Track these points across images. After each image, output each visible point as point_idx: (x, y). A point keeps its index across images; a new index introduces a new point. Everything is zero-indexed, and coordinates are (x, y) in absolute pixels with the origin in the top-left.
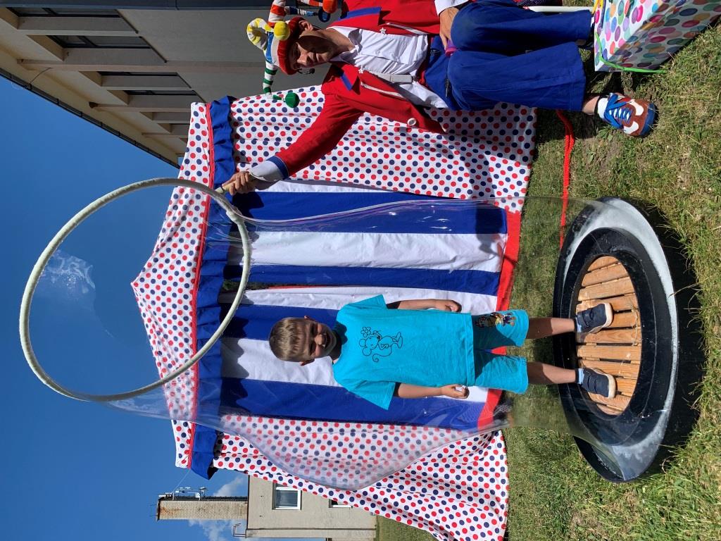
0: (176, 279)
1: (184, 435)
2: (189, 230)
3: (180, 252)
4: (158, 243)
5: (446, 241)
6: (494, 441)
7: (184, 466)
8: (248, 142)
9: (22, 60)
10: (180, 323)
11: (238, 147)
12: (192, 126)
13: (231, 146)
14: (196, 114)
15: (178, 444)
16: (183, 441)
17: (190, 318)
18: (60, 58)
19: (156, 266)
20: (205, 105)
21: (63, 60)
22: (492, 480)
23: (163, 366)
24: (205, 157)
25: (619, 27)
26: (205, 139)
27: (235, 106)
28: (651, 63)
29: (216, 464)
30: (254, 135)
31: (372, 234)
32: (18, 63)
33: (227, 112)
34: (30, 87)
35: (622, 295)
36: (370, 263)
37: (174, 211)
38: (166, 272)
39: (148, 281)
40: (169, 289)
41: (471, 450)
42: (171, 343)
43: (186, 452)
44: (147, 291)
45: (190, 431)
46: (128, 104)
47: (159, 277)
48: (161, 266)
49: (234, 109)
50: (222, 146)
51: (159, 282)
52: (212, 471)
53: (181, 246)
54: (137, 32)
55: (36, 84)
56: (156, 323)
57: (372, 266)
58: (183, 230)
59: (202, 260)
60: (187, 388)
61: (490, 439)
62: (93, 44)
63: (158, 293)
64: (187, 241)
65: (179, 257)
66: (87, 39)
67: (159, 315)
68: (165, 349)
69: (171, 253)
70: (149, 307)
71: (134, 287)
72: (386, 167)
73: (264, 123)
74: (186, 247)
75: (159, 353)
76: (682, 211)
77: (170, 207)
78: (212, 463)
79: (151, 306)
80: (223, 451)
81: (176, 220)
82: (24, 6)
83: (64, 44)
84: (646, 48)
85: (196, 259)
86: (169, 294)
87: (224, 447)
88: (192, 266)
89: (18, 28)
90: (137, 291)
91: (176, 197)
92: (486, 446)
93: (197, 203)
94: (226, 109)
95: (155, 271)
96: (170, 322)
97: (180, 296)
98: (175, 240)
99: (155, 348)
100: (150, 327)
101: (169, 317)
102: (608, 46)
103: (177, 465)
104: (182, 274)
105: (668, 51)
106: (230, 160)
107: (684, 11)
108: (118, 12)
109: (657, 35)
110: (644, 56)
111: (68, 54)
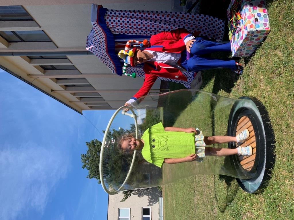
9: (29, 75)
18: (43, 73)
21: (44, 74)
28: (249, 53)
34: (31, 84)
35: (250, 127)
46: (65, 90)
54: (72, 63)
55: (33, 83)
62: (55, 68)
66: (54, 67)
83: (45, 69)
89: (30, 63)
102: (235, 49)
105: (253, 49)
107: (254, 36)
108: (66, 57)
109: (248, 43)
110: (247, 51)
111: (46, 72)
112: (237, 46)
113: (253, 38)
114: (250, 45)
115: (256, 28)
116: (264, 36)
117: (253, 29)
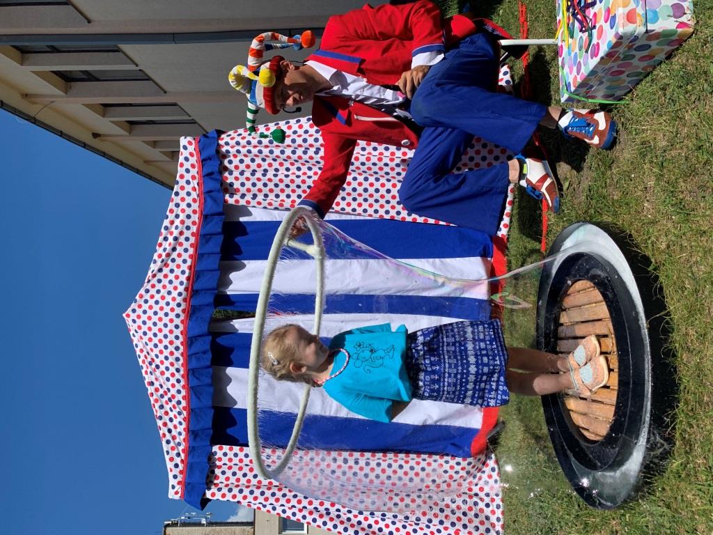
0: (167, 309)
1: (176, 466)
2: (179, 261)
3: (171, 282)
4: (150, 274)
5: (434, 265)
6: (487, 465)
7: (177, 497)
8: (236, 173)
9: (27, 95)
10: (172, 353)
11: (227, 178)
12: (181, 159)
13: (219, 177)
14: (185, 148)
15: (171, 475)
16: (176, 471)
17: (182, 347)
18: (63, 92)
19: (147, 297)
20: (194, 139)
21: (66, 93)
22: (487, 505)
23: (155, 397)
24: (194, 189)
25: (579, 62)
26: (194, 172)
27: (223, 139)
28: (614, 95)
29: (208, 494)
30: (242, 167)
31: (360, 260)
32: (23, 98)
33: (216, 145)
34: (34, 121)
35: (600, 320)
36: (358, 289)
37: (164, 243)
38: (157, 302)
39: (139, 311)
40: (160, 319)
41: (465, 475)
42: (162, 373)
43: (179, 483)
44: (139, 322)
45: (182, 461)
46: (130, 133)
47: (151, 307)
48: (152, 297)
49: (221, 142)
50: (212, 178)
51: (150, 313)
52: (204, 502)
53: (171, 277)
54: (137, 66)
55: (40, 117)
56: (148, 353)
57: (360, 292)
58: (173, 260)
59: (192, 290)
60: (180, 418)
61: (484, 463)
62: (95, 78)
63: (150, 324)
64: (177, 272)
65: (170, 287)
66: (92, 76)
67: (151, 345)
68: (157, 379)
69: (162, 284)
70: (141, 338)
71: (126, 318)
72: (371, 196)
73: (251, 156)
74: (177, 277)
75: (152, 384)
76: (650, 238)
77: (161, 239)
78: (205, 494)
79: (143, 336)
80: (216, 482)
81: (167, 252)
82: (27, 44)
83: (67, 79)
84: (608, 81)
85: (186, 289)
86: (160, 325)
87: (217, 477)
88: (183, 296)
89: (22, 65)
90: (129, 322)
91: (166, 228)
92: (480, 470)
93: (187, 234)
94: (214, 143)
95: (146, 301)
96: (161, 352)
97: (171, 326)
98: (166, 271)
99: (148, 378)
100: (142, 358)
101: (161, 347)
102: (571, 80)
103: (170, 497)
104: (173, 304)
105: (628, 83)
106: (219, 191)
107: (638, 47)
108: (118, 47)
109: (616, 69)
110: (606, 88)
111: (70, 87)
112: (578, 72)
113: (633, 52)
114: (623, 72)
115: (646, 24)
116: (668, 48)
117: (635, 25)
